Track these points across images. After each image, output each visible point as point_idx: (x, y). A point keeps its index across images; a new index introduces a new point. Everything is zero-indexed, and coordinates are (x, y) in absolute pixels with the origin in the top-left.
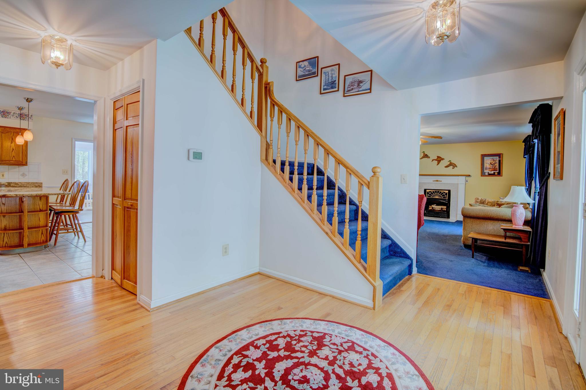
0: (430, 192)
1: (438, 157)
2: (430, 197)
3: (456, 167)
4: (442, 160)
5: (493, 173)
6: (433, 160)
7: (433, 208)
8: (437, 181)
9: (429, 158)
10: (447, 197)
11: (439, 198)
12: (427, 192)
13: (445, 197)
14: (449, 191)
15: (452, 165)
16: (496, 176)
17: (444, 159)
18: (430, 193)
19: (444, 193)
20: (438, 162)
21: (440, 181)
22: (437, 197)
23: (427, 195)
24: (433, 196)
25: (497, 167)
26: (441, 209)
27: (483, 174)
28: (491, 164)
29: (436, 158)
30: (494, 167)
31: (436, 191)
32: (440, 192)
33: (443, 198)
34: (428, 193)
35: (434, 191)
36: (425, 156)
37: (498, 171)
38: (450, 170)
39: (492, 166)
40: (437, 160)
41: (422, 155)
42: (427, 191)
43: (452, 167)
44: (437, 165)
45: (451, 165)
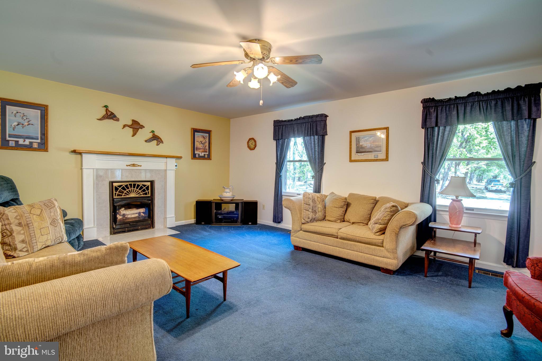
0: (120, 186)
1: (135, 122)
2: (122, 195)
3: (162, 142)
4: (141, 128)
5: (203, 155)
6: (125, 126)
7: (124, 215)
8: (134, 165)
9: (118, 120)
10: (148, 192)
11: (137, 196)
12: (115, 187)
13: (146, 194)
14: (152, 182)
15: (155, 138)
16: (206, 159)
17: (144, 127)
18: (120, 189)
19: (145, 186)
20: (133, 131)
21: (139, 166)
22: (132, 195)
23: (115, 194)
24: (125, 194)
25: (207, 148)
26: (137, 215)
27: (194, 156)
28: (202, 143)
29: (130, 123)
30: (204, 148)
31: (132, 184)
32: (138, 186)
33: (142, 196)
34: (116, 189)
35: (128, 183)
36: (110, 115)
37: (207, 153)
38: (152, 148)
39: (202, 145)
40: (133, 127)
41: (103, 112)
42: (115, 184)
43: (155, 142)
44: (133, 136)
45: (154, 140)
